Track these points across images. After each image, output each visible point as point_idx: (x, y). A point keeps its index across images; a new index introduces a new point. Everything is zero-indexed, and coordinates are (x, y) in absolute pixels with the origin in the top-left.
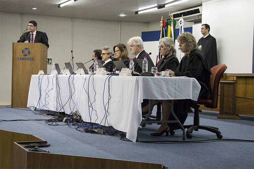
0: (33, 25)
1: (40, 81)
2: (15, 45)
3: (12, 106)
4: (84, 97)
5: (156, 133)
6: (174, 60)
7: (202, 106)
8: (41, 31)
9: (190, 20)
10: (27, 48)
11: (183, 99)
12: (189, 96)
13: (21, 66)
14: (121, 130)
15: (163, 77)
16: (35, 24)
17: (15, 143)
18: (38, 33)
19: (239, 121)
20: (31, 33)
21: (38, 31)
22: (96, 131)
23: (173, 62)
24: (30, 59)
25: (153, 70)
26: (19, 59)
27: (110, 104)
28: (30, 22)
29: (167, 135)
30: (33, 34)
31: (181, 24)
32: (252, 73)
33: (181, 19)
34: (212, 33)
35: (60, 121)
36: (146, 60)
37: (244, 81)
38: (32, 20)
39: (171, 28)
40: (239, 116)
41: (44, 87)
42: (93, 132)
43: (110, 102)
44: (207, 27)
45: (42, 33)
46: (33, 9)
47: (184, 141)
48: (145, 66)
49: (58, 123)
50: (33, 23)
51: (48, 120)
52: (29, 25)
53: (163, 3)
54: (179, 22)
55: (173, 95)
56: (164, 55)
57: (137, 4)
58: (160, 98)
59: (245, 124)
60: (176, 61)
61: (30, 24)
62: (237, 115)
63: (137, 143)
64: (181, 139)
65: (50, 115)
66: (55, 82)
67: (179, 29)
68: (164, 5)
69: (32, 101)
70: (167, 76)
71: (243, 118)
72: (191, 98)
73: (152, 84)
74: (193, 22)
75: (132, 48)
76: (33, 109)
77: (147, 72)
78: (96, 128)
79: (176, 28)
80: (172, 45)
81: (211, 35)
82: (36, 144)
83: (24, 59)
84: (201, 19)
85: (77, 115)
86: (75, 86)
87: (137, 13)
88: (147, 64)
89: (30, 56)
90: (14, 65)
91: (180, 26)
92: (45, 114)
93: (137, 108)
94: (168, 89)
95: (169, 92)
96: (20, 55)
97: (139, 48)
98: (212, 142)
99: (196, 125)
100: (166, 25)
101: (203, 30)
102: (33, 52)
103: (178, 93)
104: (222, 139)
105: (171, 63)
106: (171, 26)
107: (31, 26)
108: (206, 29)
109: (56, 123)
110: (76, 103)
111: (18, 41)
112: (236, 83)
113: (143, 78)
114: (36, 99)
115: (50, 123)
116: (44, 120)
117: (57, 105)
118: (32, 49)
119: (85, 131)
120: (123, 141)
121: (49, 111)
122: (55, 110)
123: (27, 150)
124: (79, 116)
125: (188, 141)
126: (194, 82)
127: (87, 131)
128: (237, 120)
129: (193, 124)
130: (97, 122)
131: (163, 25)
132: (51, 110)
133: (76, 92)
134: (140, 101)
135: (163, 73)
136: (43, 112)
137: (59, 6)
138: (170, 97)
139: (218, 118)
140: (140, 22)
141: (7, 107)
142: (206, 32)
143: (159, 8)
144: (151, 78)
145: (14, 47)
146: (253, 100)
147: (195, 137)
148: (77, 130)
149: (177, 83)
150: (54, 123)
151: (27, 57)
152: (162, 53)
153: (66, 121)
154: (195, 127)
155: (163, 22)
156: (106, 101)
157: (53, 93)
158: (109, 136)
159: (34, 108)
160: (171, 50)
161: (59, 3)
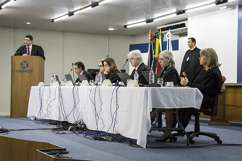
0: (29, 39)
1: (41, 91)
2: (14, 58)
3: (12, 116)
4: (90, 107)
5: (161, 139)
6: (174, 71)
7: (202, 114)
8: (36, 45)
9: (176, 33)
10: (25, 61)
11: (187, 107)
12: (193, 105)
13: (20, 78)
14: (130, 137)
15: (169, 88)
16: (31, 38)
17: (37, 150)
18: (34, 46)
19: (229, 127)
20: (27, 47)
21: (33, 44)
22: (105, 138)
23: (173, 73)
24: (28, 71)
25: (159, 81)
26: (18, 71)
27: (118, 113)
28: (27, 37)
29: (171, 141)
30: (29, 48)
31: (168, 37)
32: (236, 83)
33: (169, 32)
34: (198, 45)
35: (65, 130)
36: (153, 72)
37: (233, 90)
38: (28, 35)
39: (159, 42)
40: (229, 123)
41: (45, 98)
42: (102, 140)
43: (118, 111)
44: (193, 40)
45: (37, 46)
46: (27, 23)
47: (188, 146)
48: (152, 78)
49: (64, 131)
50: (29, 38)
51: (53, 129)
52: (26, 40)
53: (152, 18)
54: (167, 35)
55: (179, 104)
56: (164, 67)
57: (126, 19)
58: (167, 107)
59: (235, 129)
60: (176, 73)
61: (26, 38)
62: (227, 121)
63: (147, 149)
64: (185, 145)
65: (52, 124)
66: (57, 93)
67: (167, 41)
68: (153, 20)
69: (33, 111)
70: (172, 87)
71: (232, 125)
72: (195, 107)
73: (160, 94)
74: (178, 36)
75: (132, 60)
76: (32, 119)
77: (153, 83)
78: (104, 136)
79: (164, 41)
80: (171, 57)
81: (197, 47)
82: (57, 151)
83: (23, 72)
84: (187, 32)
85: (81, 124)
86: (79, 97)
87: (125, 27)
88: (153, 76)
89: (28, 69)
90: (13, 77)
91: (167, 39)
92: (47, 124)
93: (147, 117)
94: (174, 99)
95: (174, 101)
96: (18, 67)
97: (138, 61)
98: (214, 147)
99: (197, 132)
100: (154, 38)
101: (189, 44)
102: (31, 65)
103: (183, 102)
104: (222, 144)
105: (172, 74)
106: (159, 39)
107: (28, 40)
108: (193, 42)
109: (62, 131)
110: (81, 112)
111: (15, 54)
112: (226, 92)
113: (152, 88)
114: (37, 110)
115: (57, 132)
116: (49, 129)
117: (60, 115)
118: (30, 61)
119: (94, 139)
120: (133, 147)
121: (50, 120)
122: (58, 120)
123: (52, 156)
124: (83, 125)
125: (192, 146)
126: (197, 92)
127: (96, 139)
128: (227, 126)
129: (194, 130)
130: (103, 130)
131: (151, 38)
132: (54, 119)
133: (81, 102)
134: (149, 110)
135: (168, 83)
136: (44, 121)
137: (53, 21)
138: (176, 106)
139: (209, 125)
140: (127, 35)
141: (6, 117)
142: (193, 46)
143: (147, 22)
144: (158, 89)
145: (13, 60)
146: (241, 107)
147: (197, 143)
148: (86, 138)
149: (182, 93)
150: (60, 132)
151: (26, 69)
152: (162, 65)
153: (71, 130)
154: (196, 133)
155: (151, 36)
156: (114, 111)
157: (55, 104)
158: (117, 143)
159: (34, 118)
160: (170, 62)
161: (53, 18)
